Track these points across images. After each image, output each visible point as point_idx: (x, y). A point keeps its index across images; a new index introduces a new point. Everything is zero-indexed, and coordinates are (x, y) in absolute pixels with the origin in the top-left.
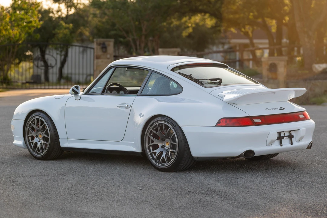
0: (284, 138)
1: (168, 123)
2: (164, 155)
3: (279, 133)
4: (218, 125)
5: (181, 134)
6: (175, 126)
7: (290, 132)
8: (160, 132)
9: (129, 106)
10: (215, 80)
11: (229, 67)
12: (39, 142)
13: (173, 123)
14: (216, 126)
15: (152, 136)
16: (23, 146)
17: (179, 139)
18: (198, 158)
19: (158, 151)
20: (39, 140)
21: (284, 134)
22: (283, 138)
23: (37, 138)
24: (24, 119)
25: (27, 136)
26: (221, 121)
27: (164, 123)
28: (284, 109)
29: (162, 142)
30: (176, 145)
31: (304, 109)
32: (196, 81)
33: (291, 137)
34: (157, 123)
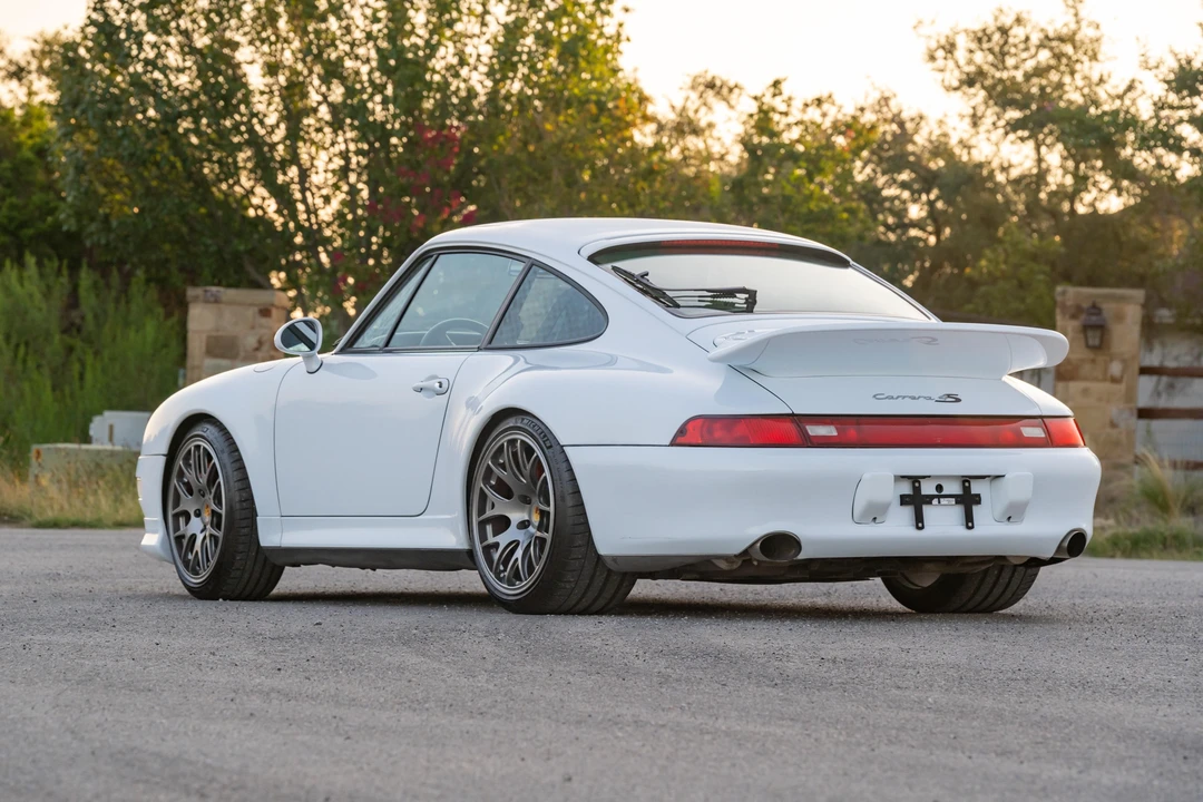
0: (935, 501)
1: (532, 436)
2: (519, 554)
3: (915, 480)
4: (679, 441)
5: (566, 476)
6: (548, 448)
7: (966, 481)
8: (514, 473)
9: (445, 385)
10: (731, 293)
11: (852, 262)
12: (202, 531)
13: (545, 436)
14: (673, 444)
15: (492, 487)
16: (161, 553)
17: (557, 494)
18: (615, 559)
19: (504, 539)
20: (202, 527)
21: (939, 488)
22: (929, 499)
23: (199, 519)
24: (165, 452)
25: (171, 512)
26: (689, 427)
27: (521, 437)
28: (958, 400)
29: (522, 510)
30: (549, 513)
31: (1066, 410)
32: (657, 295)
33: (968, 500)
34: (504, 440)
